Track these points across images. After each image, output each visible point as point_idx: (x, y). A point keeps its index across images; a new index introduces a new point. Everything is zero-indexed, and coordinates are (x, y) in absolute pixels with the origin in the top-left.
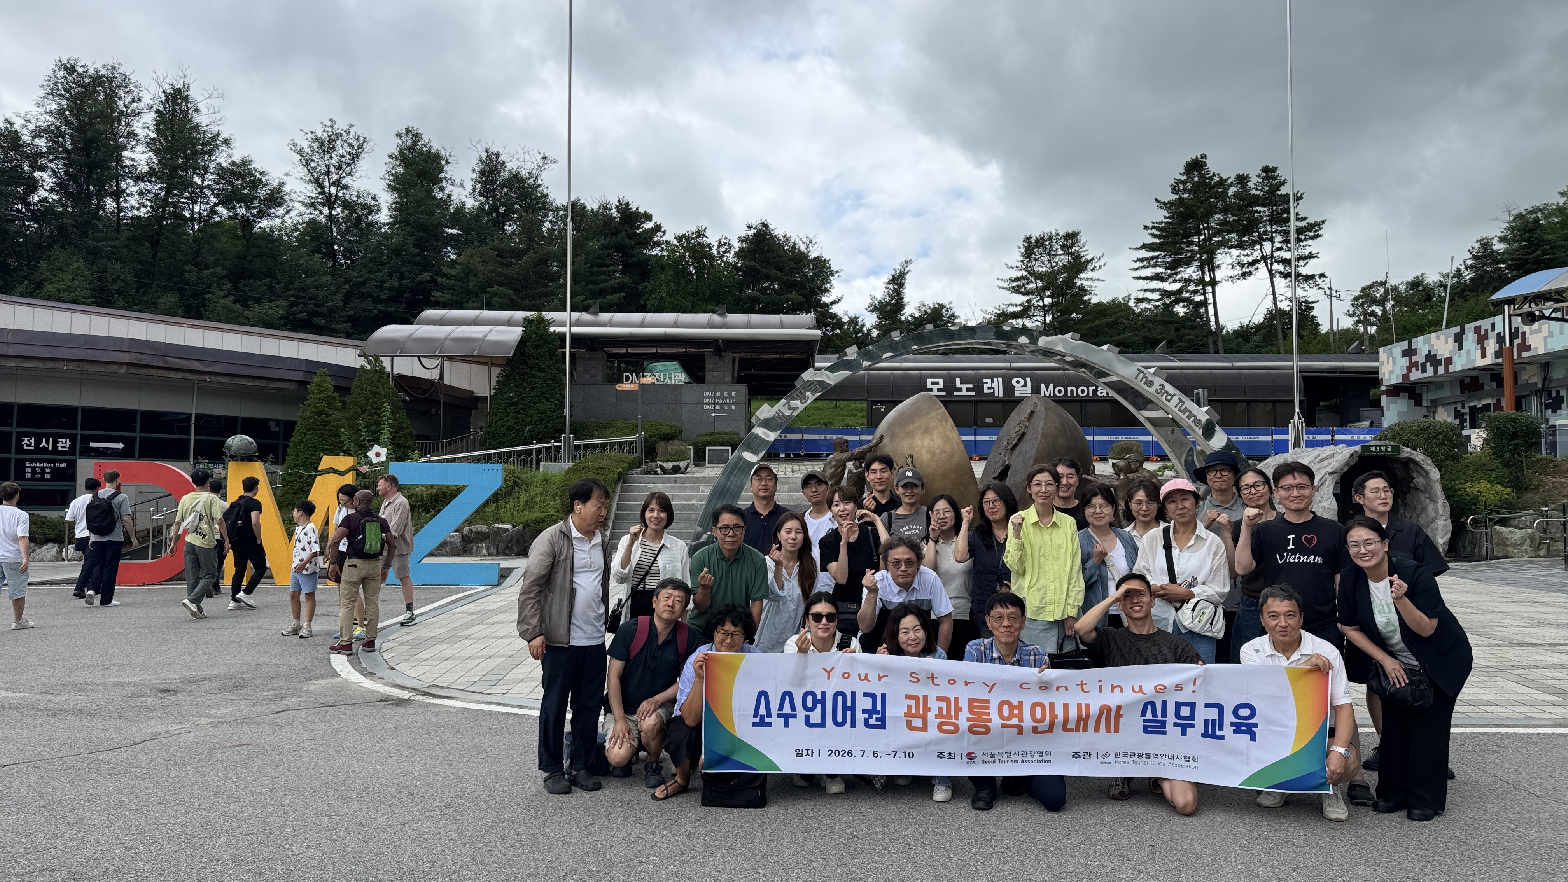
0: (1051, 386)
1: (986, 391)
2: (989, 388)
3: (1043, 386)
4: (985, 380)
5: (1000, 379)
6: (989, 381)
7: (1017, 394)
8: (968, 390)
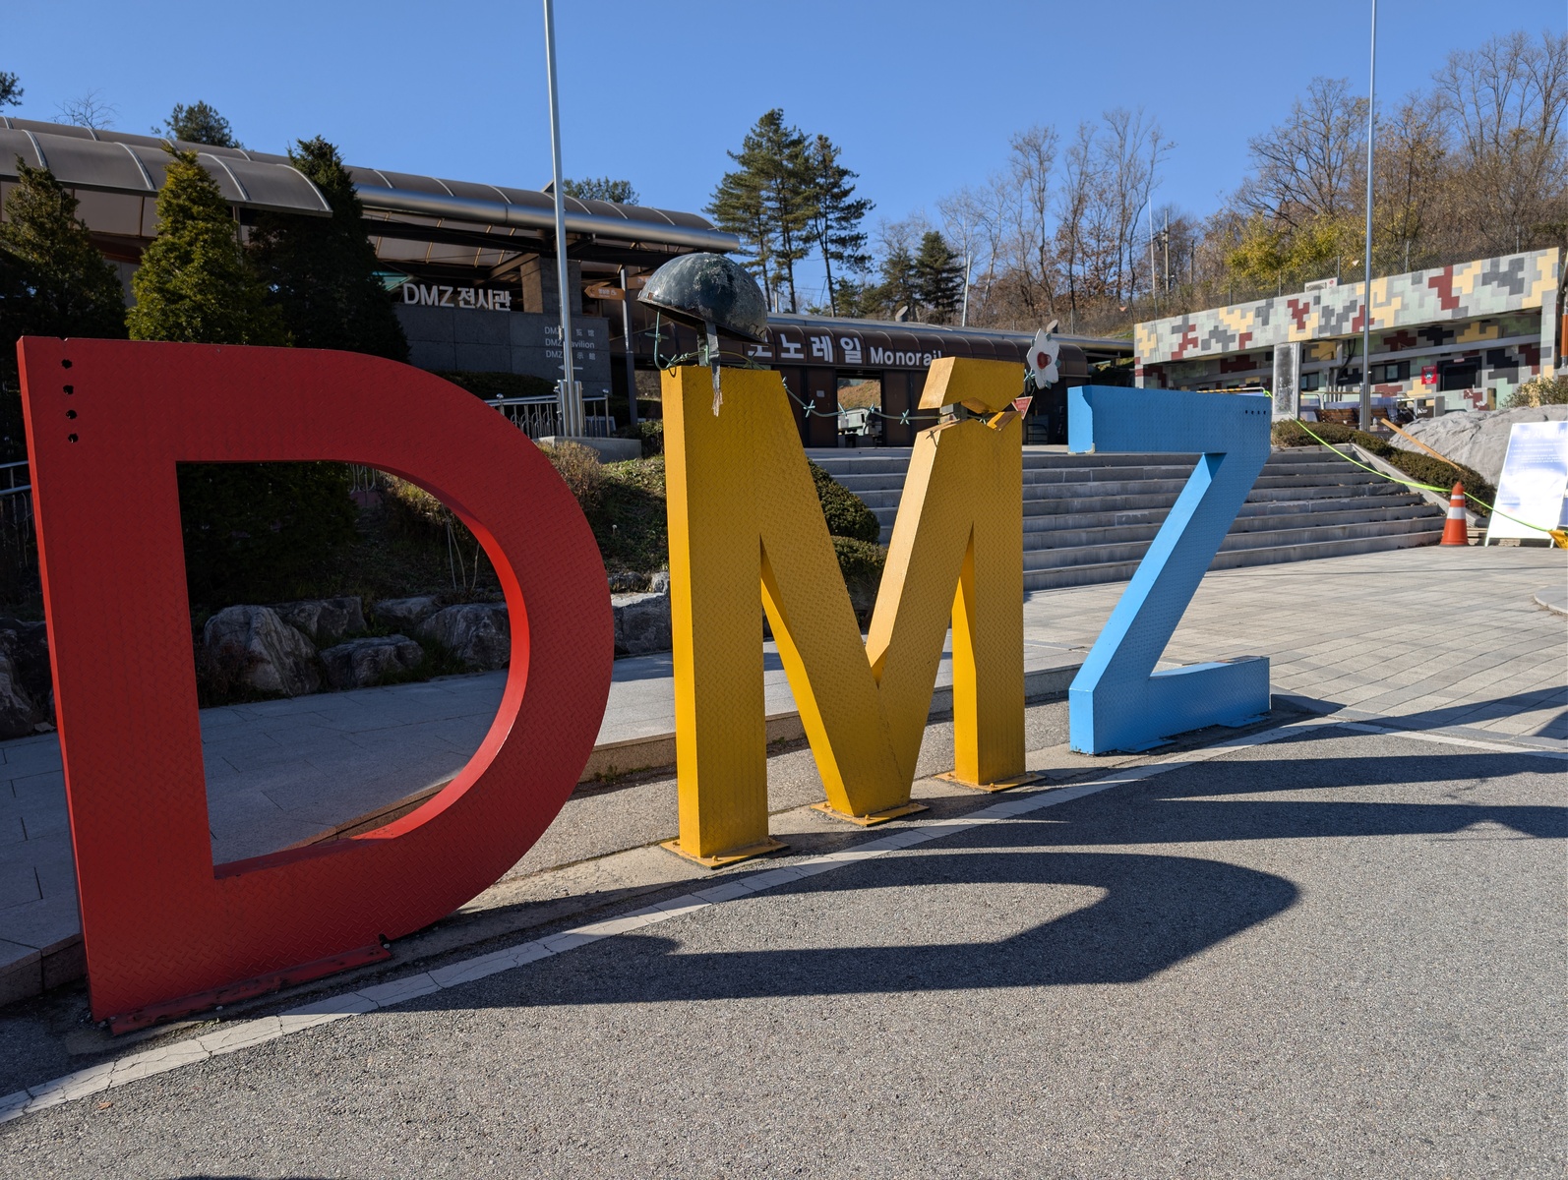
0: (880, 350)
1: (816, 354)
2: (819, 350)
3: (872, 349)
4: (813, 339)
5: (827, 338)
6: (816, 339)
7: (848, 360)
8: (797, 351)
